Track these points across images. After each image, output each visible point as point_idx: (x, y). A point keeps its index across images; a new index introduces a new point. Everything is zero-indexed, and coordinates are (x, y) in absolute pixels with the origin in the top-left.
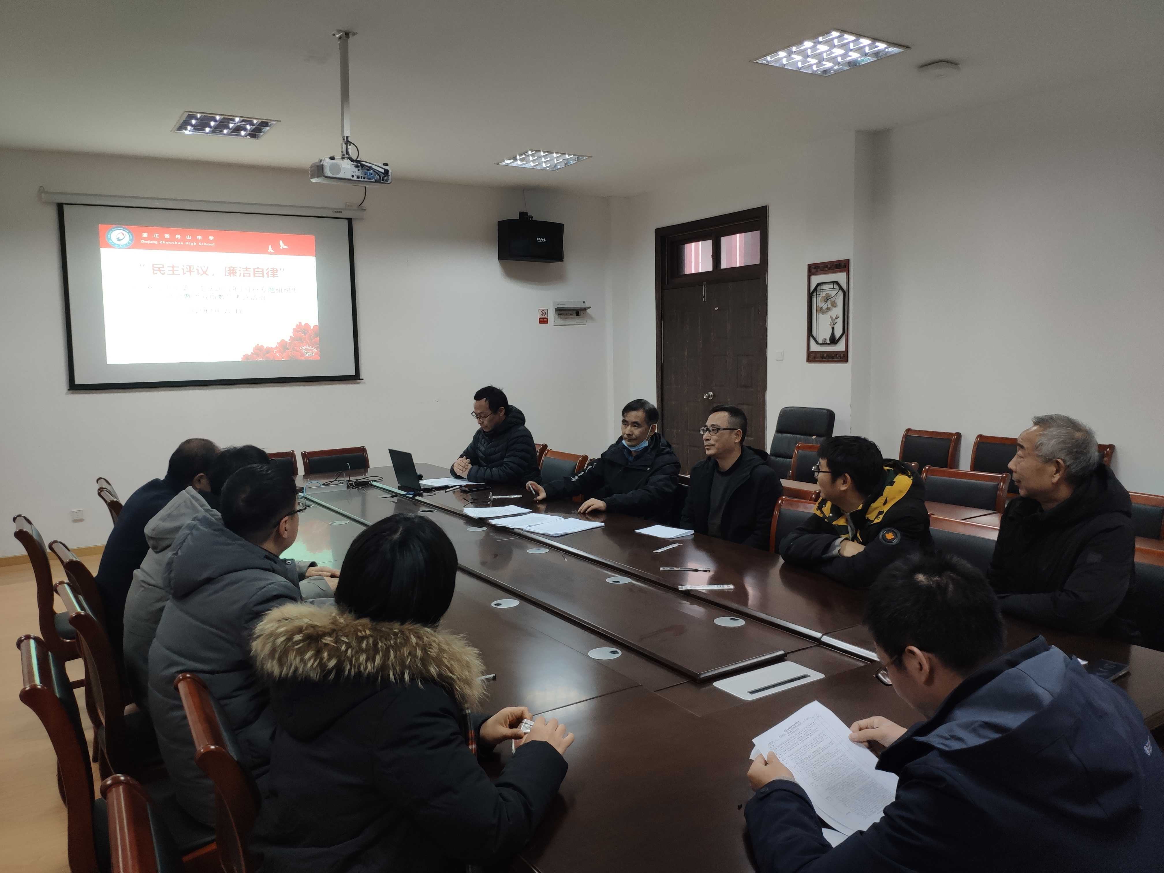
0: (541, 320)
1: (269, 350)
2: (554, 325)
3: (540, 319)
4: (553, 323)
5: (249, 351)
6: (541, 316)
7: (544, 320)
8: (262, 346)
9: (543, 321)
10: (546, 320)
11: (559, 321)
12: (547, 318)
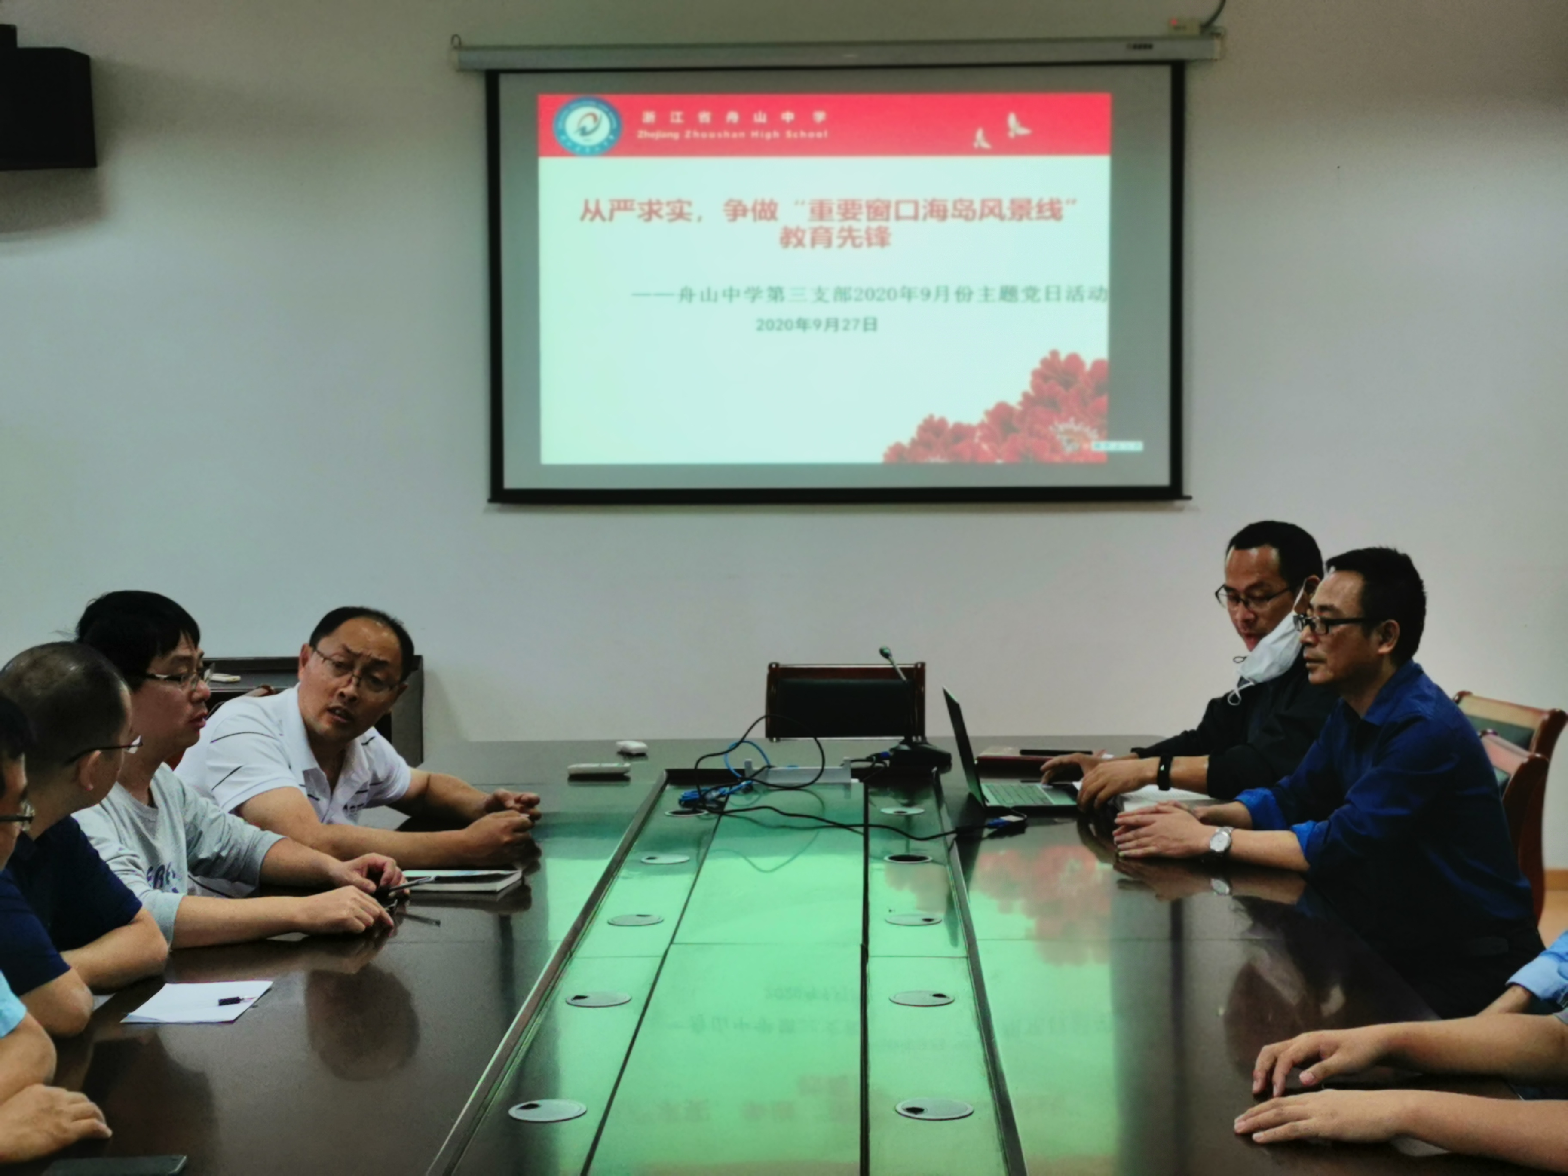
1: (961, 432)
5: (906, 434)
8: (943, 422)
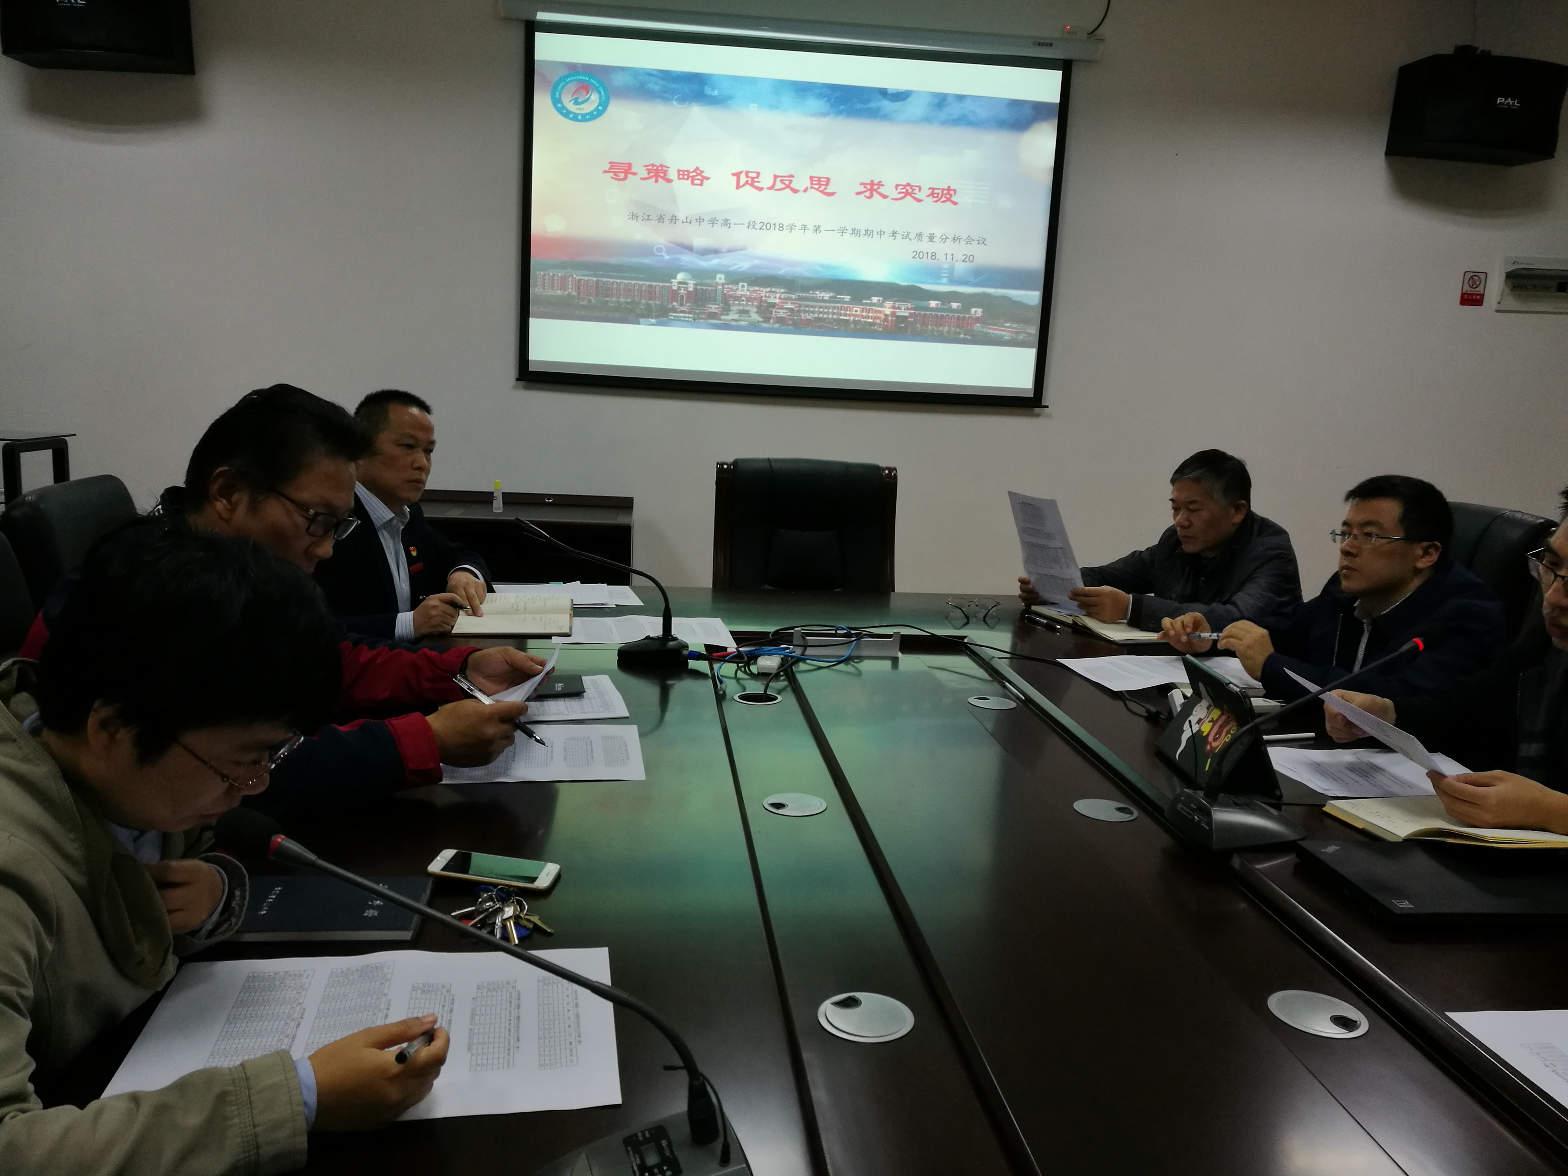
0: (1466, 297)
2: (1497, 311)
3: (1463, 294)
4: (1495, 306)
6: (1467, 288)
7: (1475, 297)
9: (1472, 299)
10: (1478, 297)
11: (1511, 303)
12: (1482, 293)
